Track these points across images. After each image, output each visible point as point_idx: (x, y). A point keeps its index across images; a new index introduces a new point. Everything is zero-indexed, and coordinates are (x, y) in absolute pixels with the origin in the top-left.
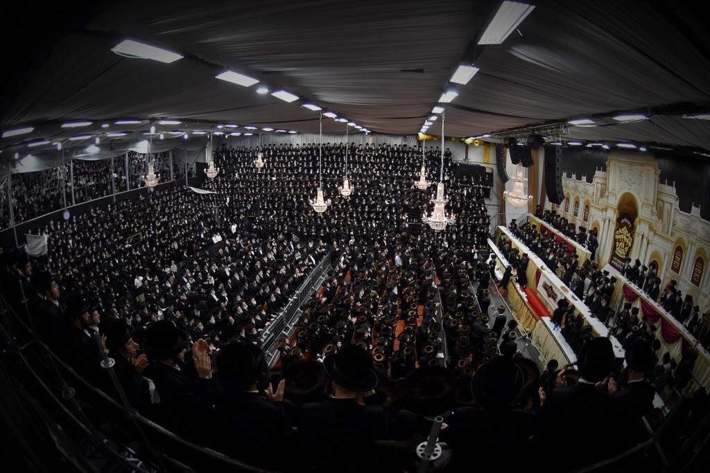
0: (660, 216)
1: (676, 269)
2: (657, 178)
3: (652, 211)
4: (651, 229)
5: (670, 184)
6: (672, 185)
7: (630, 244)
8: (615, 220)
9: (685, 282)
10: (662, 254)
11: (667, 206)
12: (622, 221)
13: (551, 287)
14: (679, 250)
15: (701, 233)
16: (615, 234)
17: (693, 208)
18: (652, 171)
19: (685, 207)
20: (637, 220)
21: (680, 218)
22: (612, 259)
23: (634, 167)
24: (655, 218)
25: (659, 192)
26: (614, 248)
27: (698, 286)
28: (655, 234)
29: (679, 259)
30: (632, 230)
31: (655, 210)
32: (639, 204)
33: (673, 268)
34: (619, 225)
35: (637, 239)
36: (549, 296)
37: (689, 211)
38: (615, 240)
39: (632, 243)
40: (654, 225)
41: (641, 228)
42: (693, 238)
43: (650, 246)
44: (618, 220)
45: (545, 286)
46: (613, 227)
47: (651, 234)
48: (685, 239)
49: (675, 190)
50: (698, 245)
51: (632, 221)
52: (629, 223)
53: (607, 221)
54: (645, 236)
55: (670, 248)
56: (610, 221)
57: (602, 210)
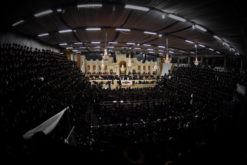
0: (133, 63)
8: (119, 67)
9: (142, 70)
10: (135, 68)
11: (135, 61)
14: (139, 67)
22: (120, 74)
28: (133, 66)
32: (127, 62)
35: (128, 68)
38: (120, 70)
39: (126, 69)
45: (124, 83)
51: (125, 65)
55: (137, 67)
56: (117, 67)
57: (113, 66)
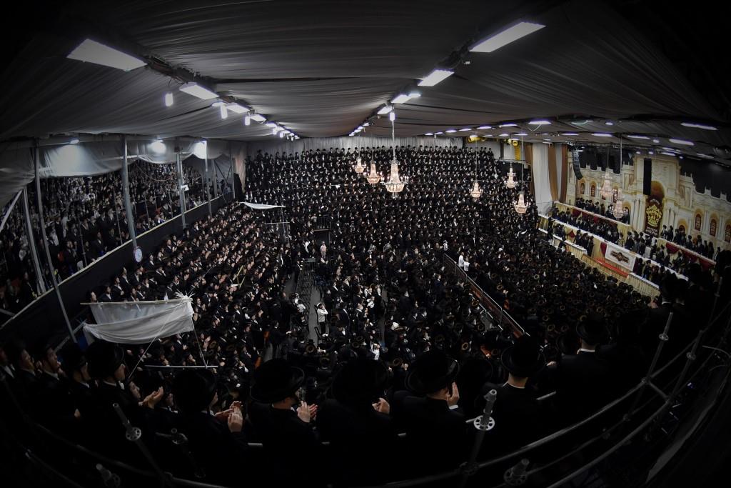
0: (683, 196)
1: (698, 228)
2: (678, 171)
3: (676, 193)
4: (676, 204)
5: (688, 175)
6: (690, 176)
7: (660, 217)
8: (645, 200)
9: (705, 235)
10: (686, 220)
11: (687, 190)
12: (651, 201)
13: (620, 254)
14: (699, 216)
15: (713, 205)
16: (646, 210)
17: (706, 190)
18: (674, 167)
19: (700, 189)
20: (664, 199)
21: (698, 197)
22: (646, 228)
23: (659, 163)
24: (679, 197)
25: (680, 181)
26: (647, 220)
27: (715, 236)
28: (680, 208)
29: (699, 222)
30: (660, 207)
31: (677, 192)
32: (665, 188)
33: (696, 228)
34: (649, 203)
35: (666, 213)
36: (619, 260)
37: (703, 192)
38: (647, 215)
39: (662, 216)
40: (678, 201)
41: (668, 205)
42: (707, 208)
43: (676, 216)
44: (648, 201)
45: (614, 254)
46: (643, 206)
47: (677, 208)
48: (702, 209)
49: (692, 180)
50: (712, 212)
51: (660, 201)
52: (657, 202)
53: (638, 202)
54: (672, 210)
55: (692, 216)
56: (639, 201)
57: (632, 194)
